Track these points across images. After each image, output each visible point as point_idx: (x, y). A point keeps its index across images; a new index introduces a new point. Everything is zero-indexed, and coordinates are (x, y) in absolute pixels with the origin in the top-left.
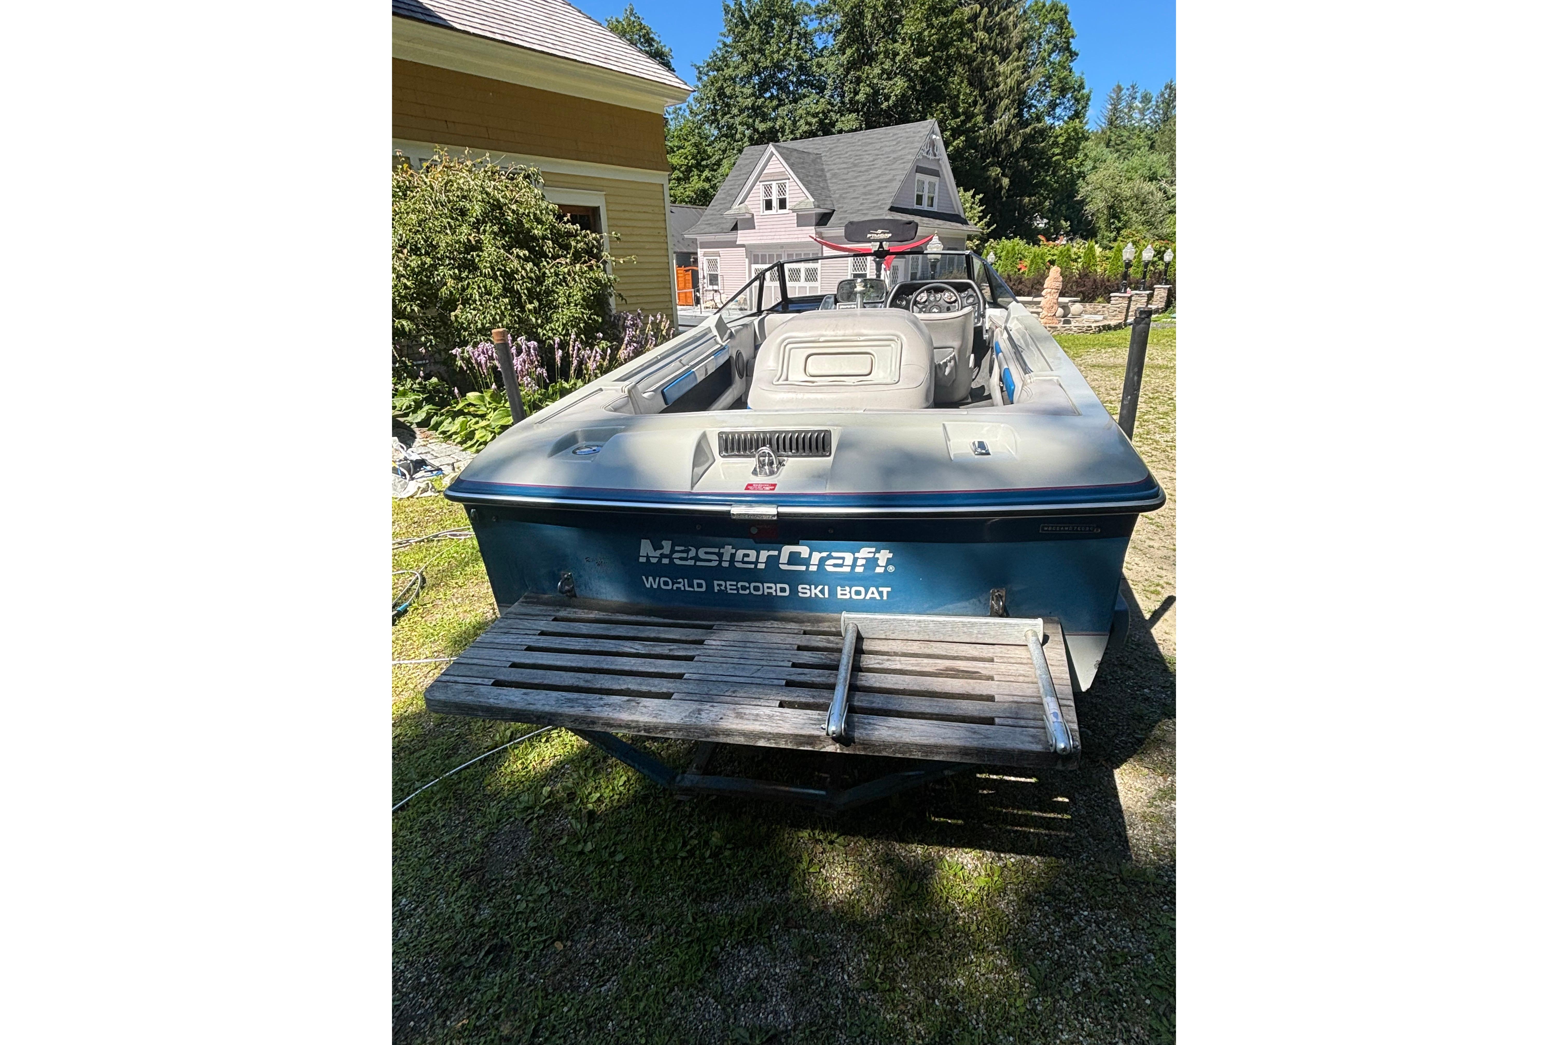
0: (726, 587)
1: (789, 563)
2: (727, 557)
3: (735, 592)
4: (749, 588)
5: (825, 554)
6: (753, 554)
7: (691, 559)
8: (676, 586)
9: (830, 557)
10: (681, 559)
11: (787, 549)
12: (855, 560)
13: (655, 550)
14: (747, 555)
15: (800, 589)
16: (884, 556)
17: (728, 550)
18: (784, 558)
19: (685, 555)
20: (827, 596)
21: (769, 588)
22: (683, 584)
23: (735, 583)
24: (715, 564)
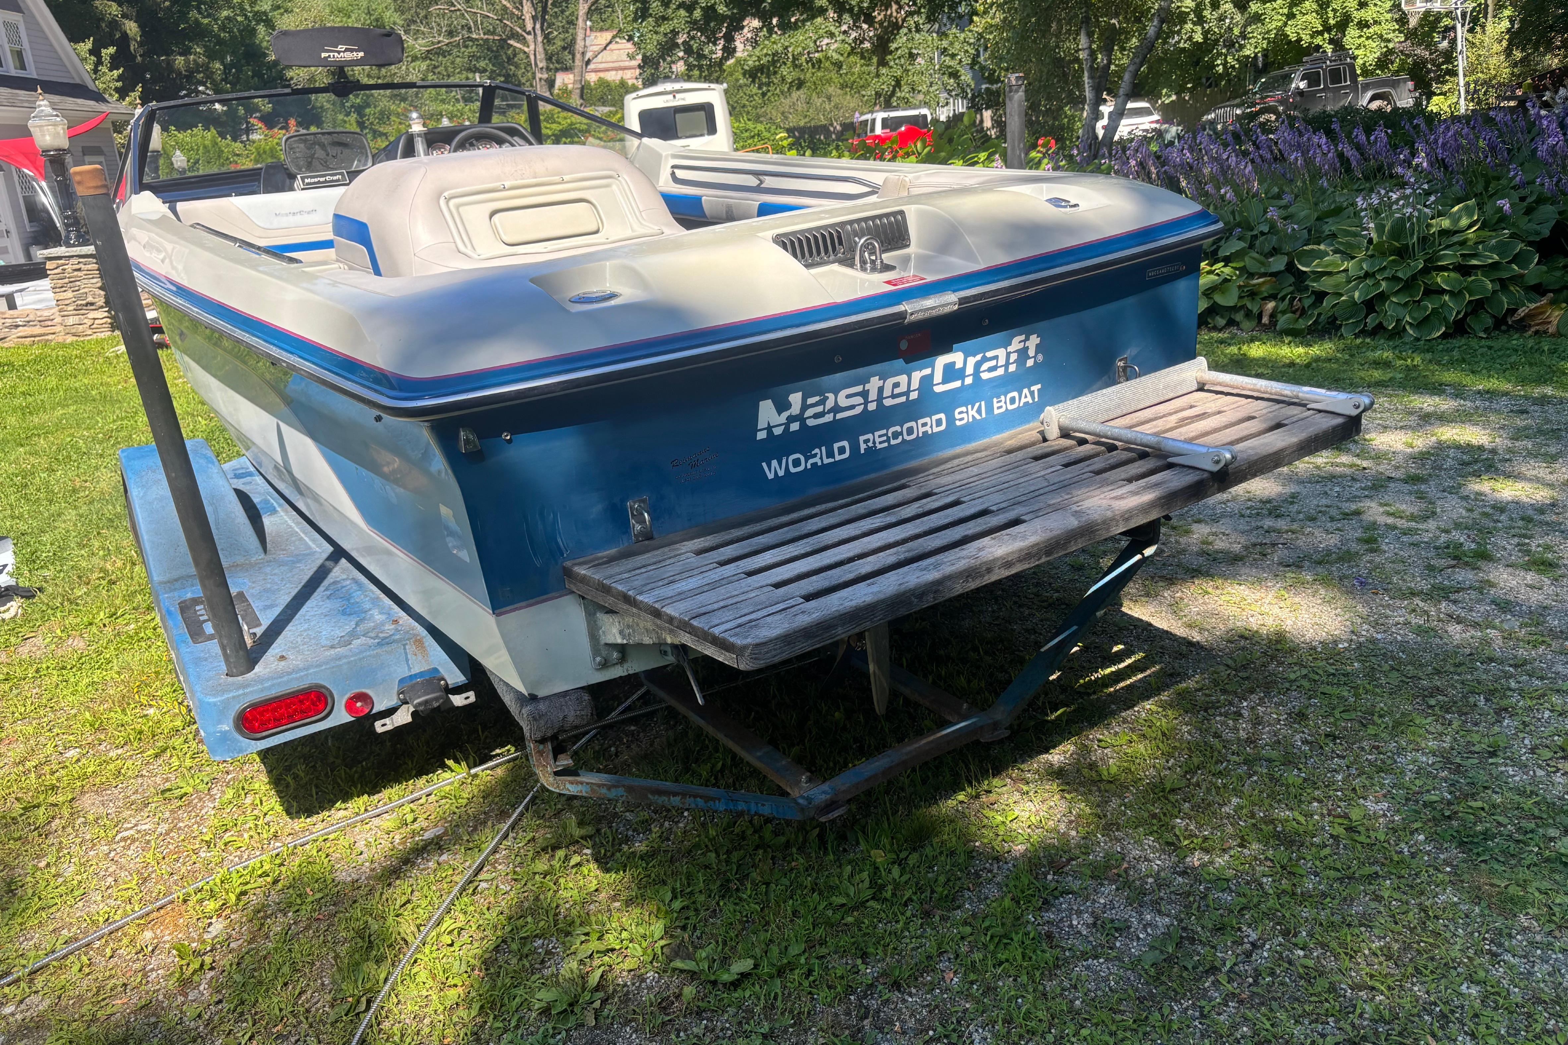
0: (874, 442)
1: (945, 380)
2: (873, 396)
3: (886, 445)
4: (901, 433)
5: (979, 357)
6: (903, 379)
7: (829, 412)
8: (811, 461)
9: (985, 359)
10: (816, 416)
11: (942, 361)
12: (1008, 354)
13: (779, 413)
14: (896, 385)
15: (957, 416)
16: (1034, 341)
17: (874, 383)
18: (938, 377)
19: (820, 409)
20: (984, 415)
21: (925, 425)
22: (820, 457)
23: (884, 431)
24: (859, 410)
